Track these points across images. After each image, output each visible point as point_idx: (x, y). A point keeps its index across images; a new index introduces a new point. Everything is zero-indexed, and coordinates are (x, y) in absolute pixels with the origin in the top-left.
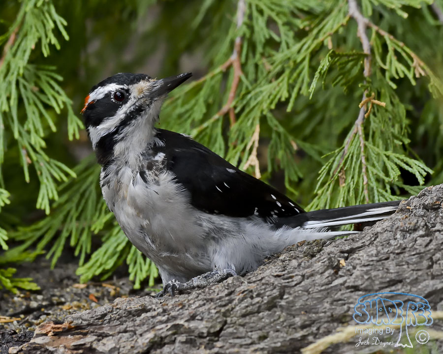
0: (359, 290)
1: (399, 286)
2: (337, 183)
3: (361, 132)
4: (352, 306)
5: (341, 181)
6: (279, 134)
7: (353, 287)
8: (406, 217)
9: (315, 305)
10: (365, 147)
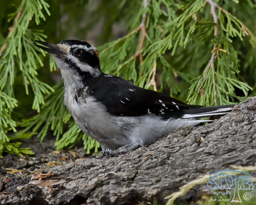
0: (211, 155)
1: (234, 152)
2: (199, 95)
3: (212, 67)
4: (207, 163)
5: (202, 94)
6: (167, 68)
7: (208, 153)
8: (238, 114)
9: (187, 163)
10: (215, 75)
